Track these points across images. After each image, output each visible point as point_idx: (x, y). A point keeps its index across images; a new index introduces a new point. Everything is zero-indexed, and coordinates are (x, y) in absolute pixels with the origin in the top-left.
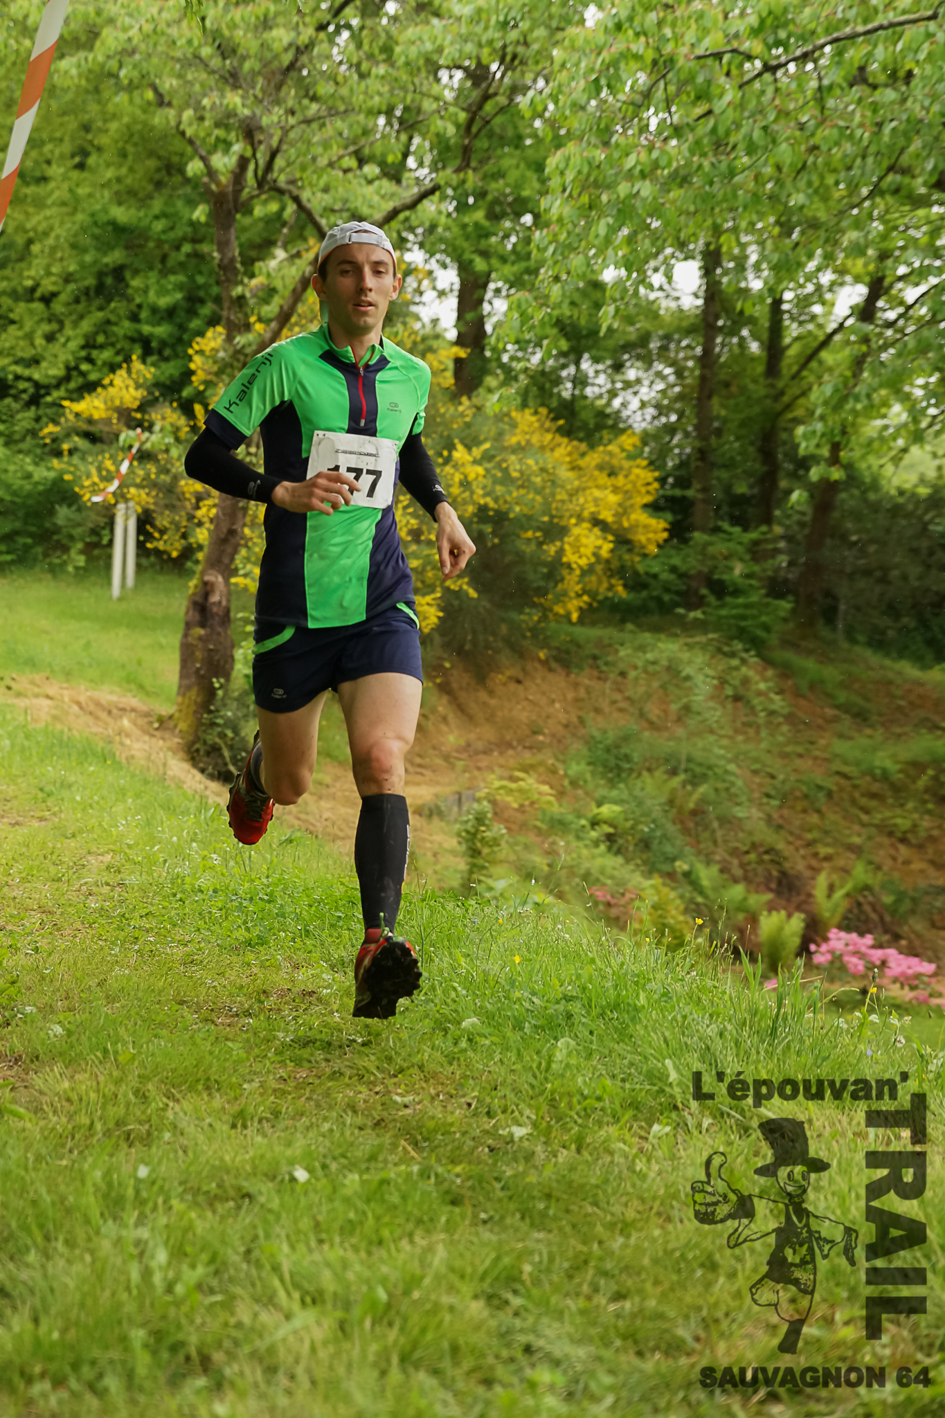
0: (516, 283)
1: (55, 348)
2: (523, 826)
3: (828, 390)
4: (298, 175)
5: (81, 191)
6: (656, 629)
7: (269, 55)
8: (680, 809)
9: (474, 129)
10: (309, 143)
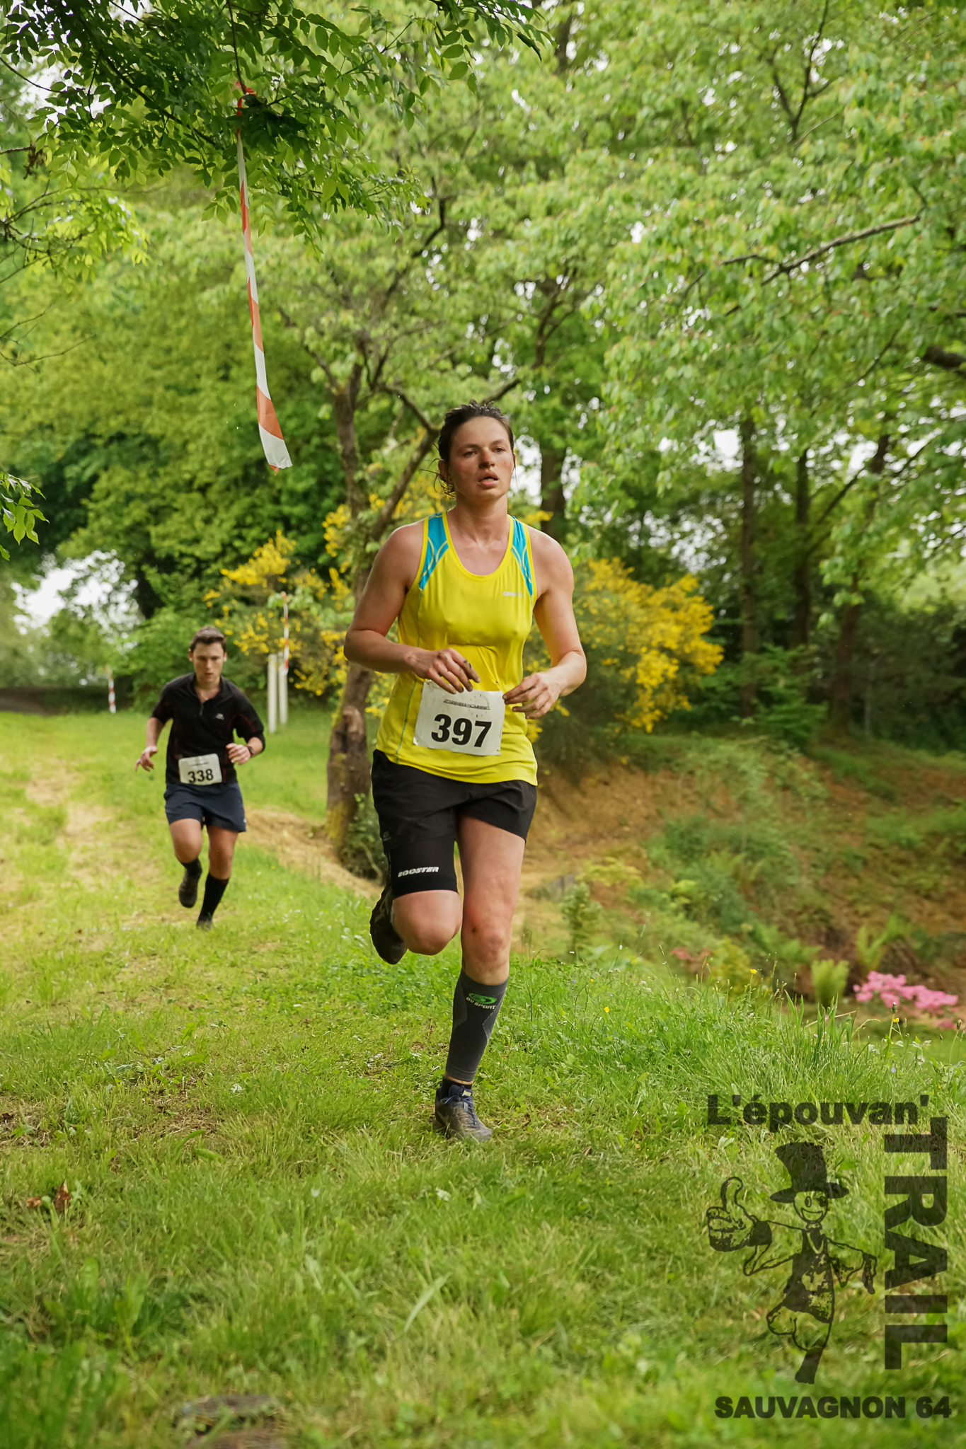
0: (587, 456)
1: (212, 529)
2: (616, 902)
3: (847, 530)
4: (402, 377)
5: (227, 398)
6: (717, 734)
7: (374, 280)
8: (744, 881)
9: (546, 331)
10: (410, 350)
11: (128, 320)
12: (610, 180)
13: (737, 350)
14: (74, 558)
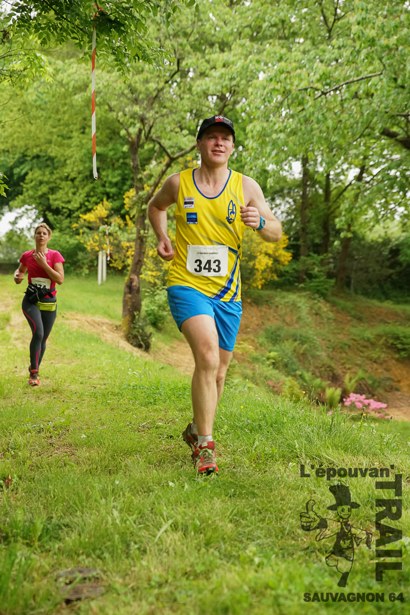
1: (76, 197)
2: (244, 361)
3: (347, 206)
4: (159, 135)
5: (84, 141)
6: (288, 291)
7: (148, 93)
8: (298, 353)
10: (163, 123)
11: (42, 107)
12: (250, 53)
13: (303, 127)
14: (16, 208)
